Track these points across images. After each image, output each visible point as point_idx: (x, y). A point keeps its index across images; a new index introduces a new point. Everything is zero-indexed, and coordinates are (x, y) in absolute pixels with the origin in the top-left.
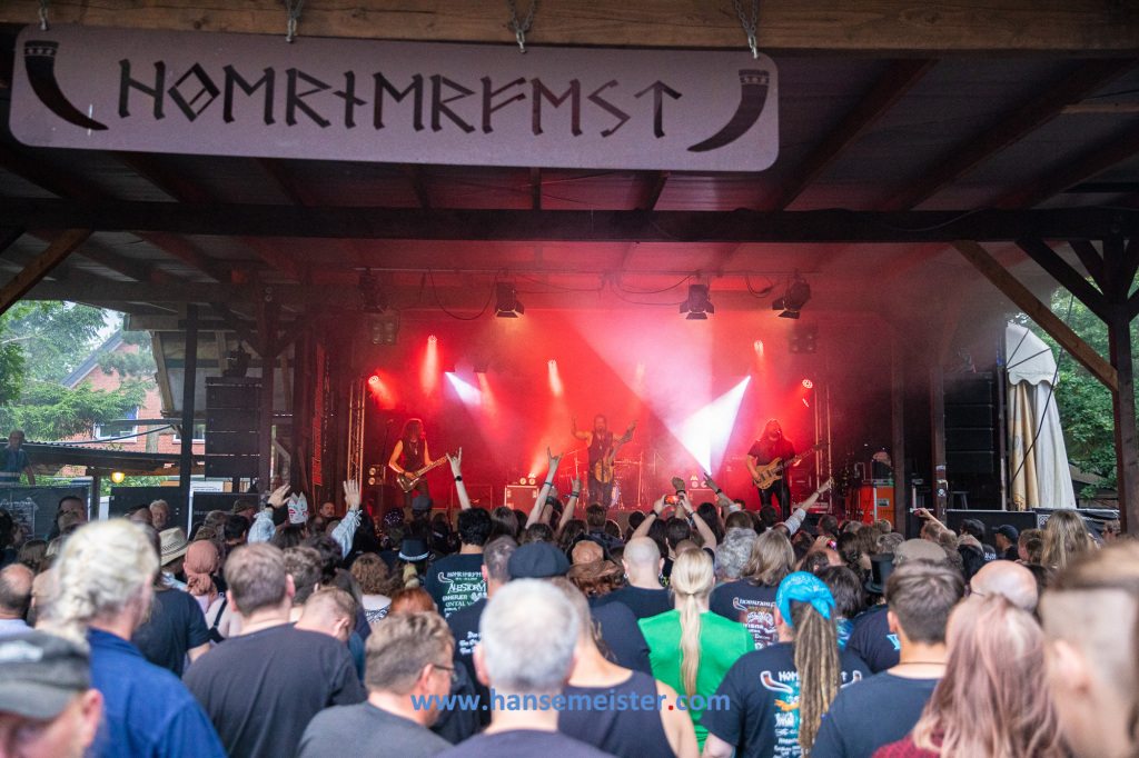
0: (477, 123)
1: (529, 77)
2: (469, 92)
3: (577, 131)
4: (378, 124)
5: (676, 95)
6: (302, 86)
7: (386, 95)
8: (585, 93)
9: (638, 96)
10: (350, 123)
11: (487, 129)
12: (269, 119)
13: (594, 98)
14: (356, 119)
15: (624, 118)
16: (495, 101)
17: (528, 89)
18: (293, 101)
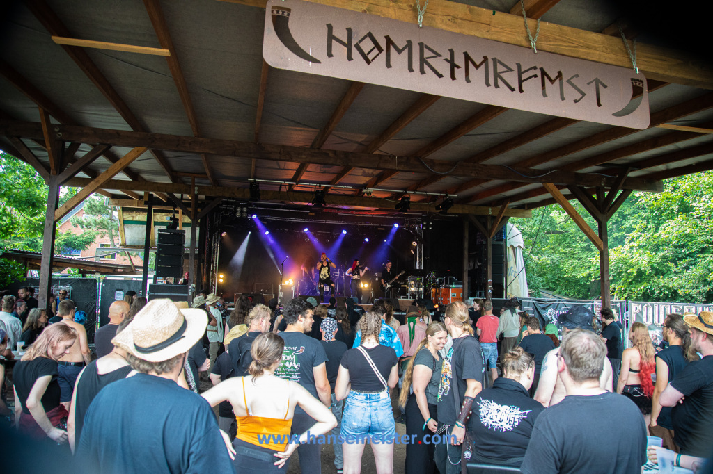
0: (516, 87)
1: (539, 67)
2: (512, 70)
3: (563, 99)
4: (468, 81)
5: (605, 87)
6: (427, 53)
7: (471, 65)
8: (565, 78)
9: (589, 84)
10: (453, 77)
11: (521, 91)
12: (411, 70)
13: (569, 81)
14: (456, 76)
15: (583, 95)
16: (524, 76)
17: (539, 73)
18: (423, 61)
